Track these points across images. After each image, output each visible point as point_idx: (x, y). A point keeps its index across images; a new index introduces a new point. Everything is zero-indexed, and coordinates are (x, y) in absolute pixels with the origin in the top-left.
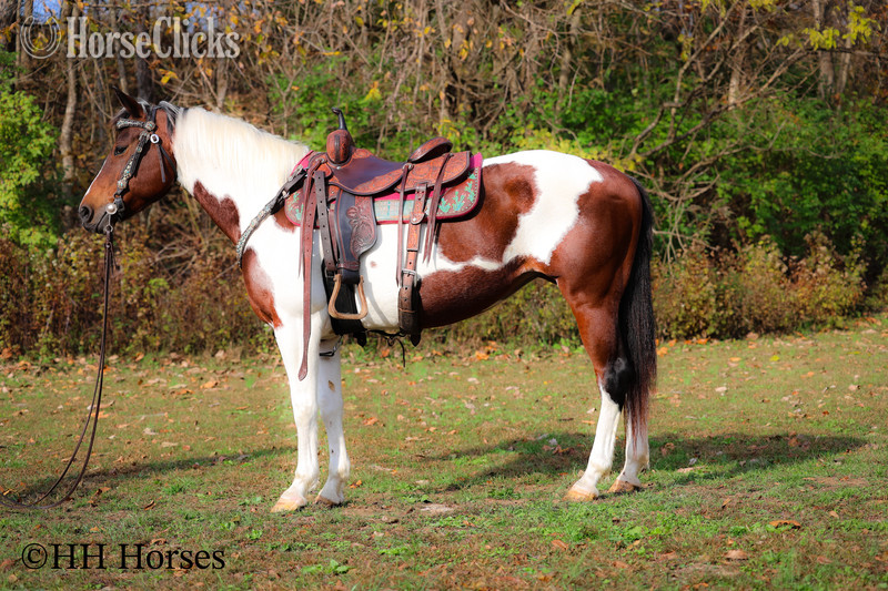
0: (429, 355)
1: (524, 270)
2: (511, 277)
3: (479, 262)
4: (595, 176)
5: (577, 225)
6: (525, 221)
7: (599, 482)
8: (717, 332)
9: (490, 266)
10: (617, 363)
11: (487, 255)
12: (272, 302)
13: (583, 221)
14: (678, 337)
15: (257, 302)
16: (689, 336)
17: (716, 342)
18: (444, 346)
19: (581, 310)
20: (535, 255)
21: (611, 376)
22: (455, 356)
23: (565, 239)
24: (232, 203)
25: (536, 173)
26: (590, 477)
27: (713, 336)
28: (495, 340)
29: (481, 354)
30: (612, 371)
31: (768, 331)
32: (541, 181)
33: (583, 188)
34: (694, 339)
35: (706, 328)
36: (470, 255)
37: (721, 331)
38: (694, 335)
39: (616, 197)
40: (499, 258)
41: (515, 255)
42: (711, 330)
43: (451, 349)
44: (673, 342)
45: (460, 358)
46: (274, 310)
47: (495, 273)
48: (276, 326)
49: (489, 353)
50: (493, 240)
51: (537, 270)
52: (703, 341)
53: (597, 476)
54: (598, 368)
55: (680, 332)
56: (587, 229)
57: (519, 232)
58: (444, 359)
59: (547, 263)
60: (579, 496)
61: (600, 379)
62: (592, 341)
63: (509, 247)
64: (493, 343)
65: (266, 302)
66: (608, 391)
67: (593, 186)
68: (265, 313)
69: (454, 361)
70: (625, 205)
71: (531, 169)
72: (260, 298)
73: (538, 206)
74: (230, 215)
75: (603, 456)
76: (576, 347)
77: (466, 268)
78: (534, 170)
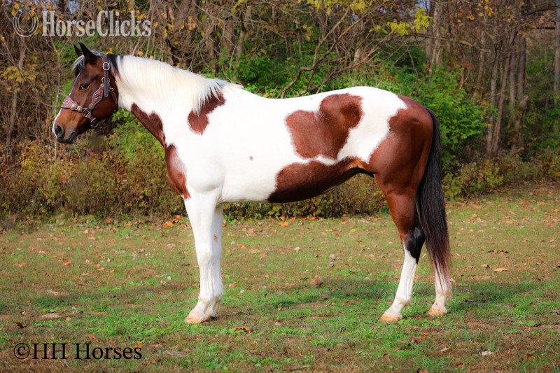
0: (136, 223)
1: (351, 166)
2: (342, 171)
3: (321, 159)
4: (401, 105)
5: (388, 138)
6: (354, 133)
7: (402, 311)
8: (323, 213)
9: (328, 162)
10: (415, 231)
11: (327, 154)
12: (184, 181)
13: (392, 135)
14: (298, 215)
15: (174, 181)
16: (304, 215)
17: (321, 219)
18: (146, 218)
19: (390, 195)
20: (359, 157)
21: (411, 239)
22: (153, 224)
23: (380, 146)
24: (157, 116)
25: (362, 101)
26: (396, 307)
27: (320, 215)
28: (180, 214)
29: (169, 223)
30: (412, 236)
31: (356, 213)
32: (365, 107)
33: (393, 113)
34: (308, 217)
35: (315, 210)
36: (315, 154)
37: (325, 213)
38: (308, 214)
39: (415, 120)
40: (335, 157)
41: (346, 156)
42: (319, 212)
43: (150, 220)
44: (294, 219)
45: (156, 225)
46: (185, 187)
47: (331, 167)
48: (186, 197)
49: (174, 222)
50: (331, 144)
51: (361, 167)
52: (313, 218)
53: (401, 306)
54: (403, 235)
55: (299, 212)
56: (395, 140)
57: (349, 140)
58: (146, 226)
59: (367, 162)
60: (389, 319)
61: (404, 242)
62: (397, 217)
63: (342, 150)
64: (178, 216)
65: (180, 181)
66: (409, 249)
67: (400, 112)
68: (178, 188)
69: (151, 227)
70: (421, 126)
71: (359, 98)
72: (176, 178)
73: (363, 123)
74: (156, 124)
75: (405, 293)
76: (231, 220)
77: (312, 163)
78: (361, 99)
